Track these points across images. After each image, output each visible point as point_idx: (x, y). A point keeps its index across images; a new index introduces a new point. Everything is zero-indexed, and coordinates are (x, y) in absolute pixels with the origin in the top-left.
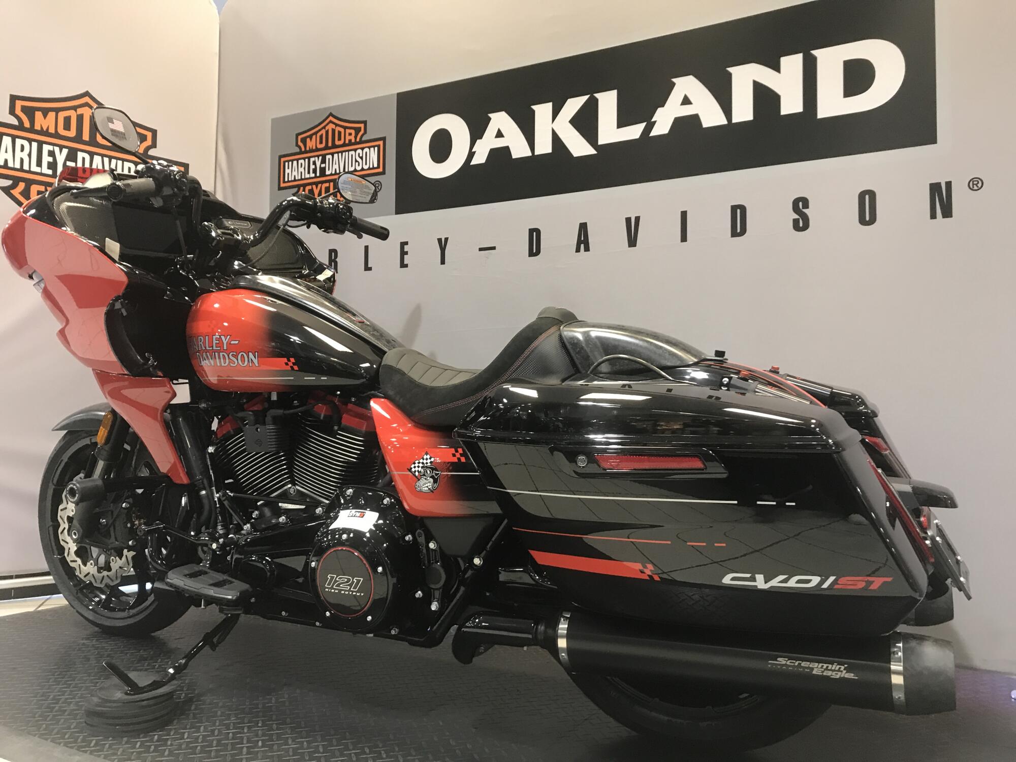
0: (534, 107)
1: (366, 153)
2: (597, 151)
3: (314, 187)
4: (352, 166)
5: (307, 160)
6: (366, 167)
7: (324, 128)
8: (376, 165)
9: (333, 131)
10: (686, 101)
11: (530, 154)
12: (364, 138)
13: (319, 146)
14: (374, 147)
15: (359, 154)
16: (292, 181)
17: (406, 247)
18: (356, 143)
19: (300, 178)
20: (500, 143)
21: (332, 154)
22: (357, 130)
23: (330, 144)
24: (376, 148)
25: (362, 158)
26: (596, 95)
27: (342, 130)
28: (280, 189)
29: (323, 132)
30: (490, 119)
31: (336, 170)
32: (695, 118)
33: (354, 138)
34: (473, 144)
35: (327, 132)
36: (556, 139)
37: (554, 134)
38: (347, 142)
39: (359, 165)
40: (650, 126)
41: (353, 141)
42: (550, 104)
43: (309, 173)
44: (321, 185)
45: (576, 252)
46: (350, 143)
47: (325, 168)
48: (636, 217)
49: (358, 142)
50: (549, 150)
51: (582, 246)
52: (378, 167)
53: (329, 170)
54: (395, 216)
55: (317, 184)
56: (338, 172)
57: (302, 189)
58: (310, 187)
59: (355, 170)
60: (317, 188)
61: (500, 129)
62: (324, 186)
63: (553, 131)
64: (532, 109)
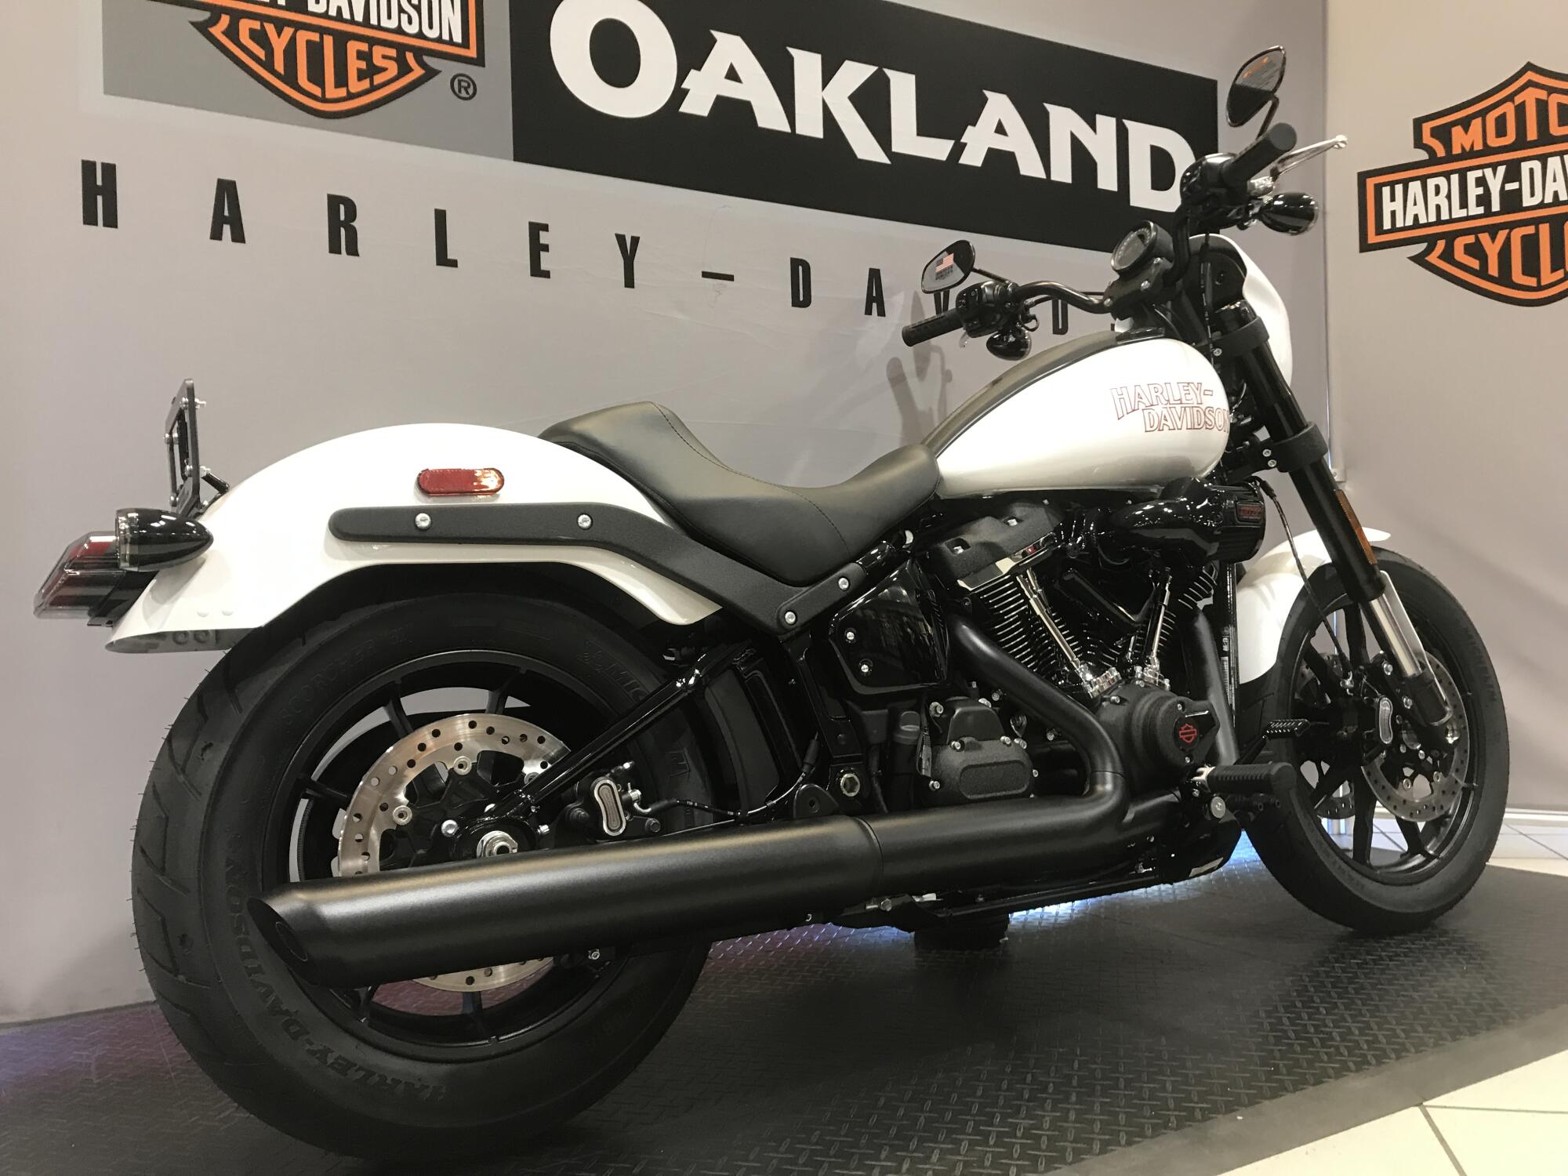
0: (792, 51)
1: (430, 3)
2: (890, 160)
3: (270, 29)
4: (389, 17)
6: (430, 33)
8: (458, 38)
11: (787, 129)
20: (732, 90)
24: (458, 3)
25: (418, 9)
31: (339, 9)
39: (410, 22)
44: (293, 29)
45: (866, 313)
52: (465, 44)
53: (317, 2)
54: (513, 162)
55: (280, 25)
56: (346, 15)
57: (225, 20)
58: (256, 25)
59: (399, 30)
60: (279, 35)
61: (734, 65)
62: (303, 37)
63: (824, 102)
64: (788, 52)
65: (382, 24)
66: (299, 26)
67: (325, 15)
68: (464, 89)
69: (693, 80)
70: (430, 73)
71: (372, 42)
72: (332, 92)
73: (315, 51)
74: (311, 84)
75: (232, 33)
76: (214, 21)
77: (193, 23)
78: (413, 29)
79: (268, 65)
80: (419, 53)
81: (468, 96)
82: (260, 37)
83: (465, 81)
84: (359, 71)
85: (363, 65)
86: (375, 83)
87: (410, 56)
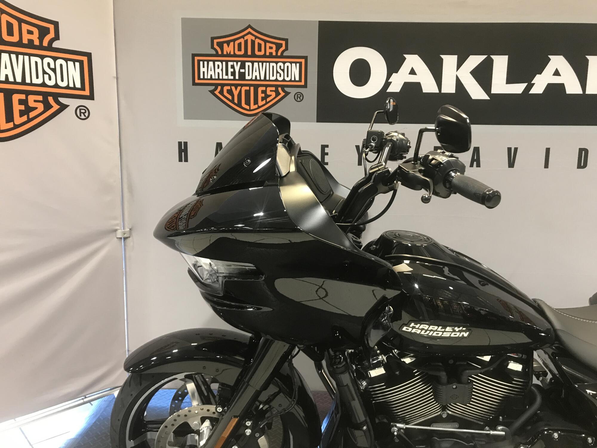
0: (442, 56)
1: (288, 67)
2: (490, 98)
3: (233, 88)
4: (273, 76)
5: (224, 63)
6: (287, 79)
7: (243, 37)
8: (297, 79)
9: (253, 42)
10: (557, 73)
12: (285, 54)
13: (237, 53)
14: (296, 63)
15: (280, 67)
16: (207, 79)
17: (326, 148)
18: (276, 57)
19: (217, 77)
20: (412, 79)
21: (253, 62)
22: (279, 46)
23: (249, 53)
24: (298, 65)
25: (283, 70)
26: (492, 56)
27: (263, 43)
28: (194, 84)
29: (242, 41)
30: (405, 59)
31: (256, 76)
32: (561, 87)
33: (275, 52)
34: (389, 76)
35: (246, 42)
36: (459, 84)
37: (458, 80)
38: (268, 54)
39: (280, 76)
40: (530, 86)
41: (274, 54)
42: (455, 57)
43: (227, 74)
44: (240, 87)
45: (470, 167)
46: (271, 56)
47: (245, 73)
48: (515, 148)
49: (279, 56)
50: (454, 92)
51: (475, 163)
52: (300, 80)
53: (249, 75)
54: (316, 123)
55: (236, 86)
56: (258, 78)
57: (219, 88)
58: (229, 88)
59: (276, 80)
60: (236, 89)
61: (414, 68)
62: (244, 89)
63: (457, 77)
64: (441, 57)
65: (271, 79)
66: (242, 85)
67: (251, 80)
68: (299, 97)
69: (394, 78)
70: (287, 94)
71: (267, 86)
72: (253, 107)
73: (248, 93)
74: (245, 105)
75: (221, 92)
76: (216, 89)
77: (209, 91)
78: (280, 79)
79: (232, 101)
80: (283, 87)
81: (300, 100)
82: (230, 92)
83: (299, 95)
84: (262, 97)
85: (263, 95)
86: (267, 101)
87: (280, 89)
